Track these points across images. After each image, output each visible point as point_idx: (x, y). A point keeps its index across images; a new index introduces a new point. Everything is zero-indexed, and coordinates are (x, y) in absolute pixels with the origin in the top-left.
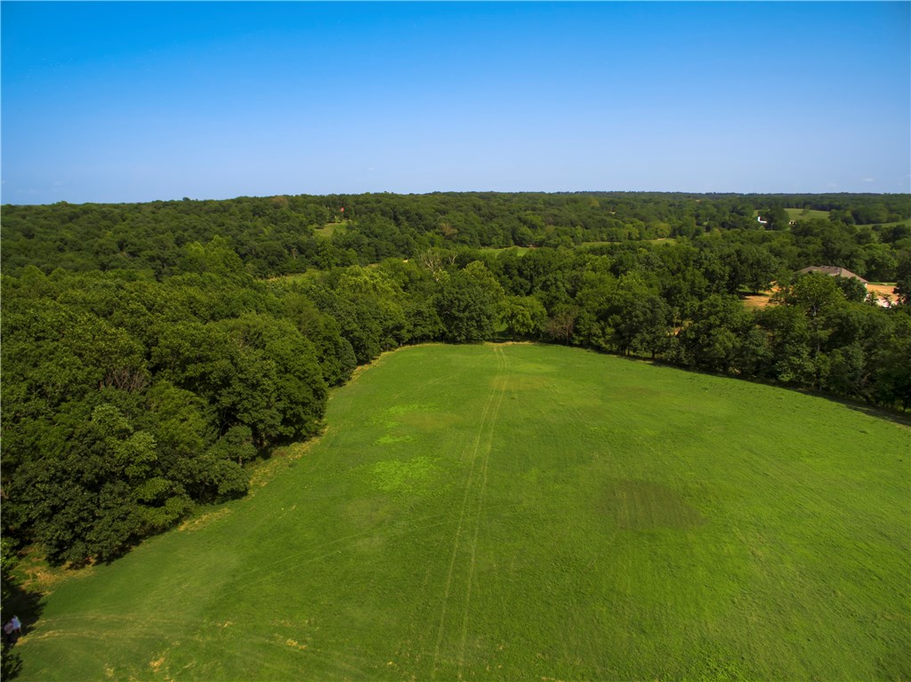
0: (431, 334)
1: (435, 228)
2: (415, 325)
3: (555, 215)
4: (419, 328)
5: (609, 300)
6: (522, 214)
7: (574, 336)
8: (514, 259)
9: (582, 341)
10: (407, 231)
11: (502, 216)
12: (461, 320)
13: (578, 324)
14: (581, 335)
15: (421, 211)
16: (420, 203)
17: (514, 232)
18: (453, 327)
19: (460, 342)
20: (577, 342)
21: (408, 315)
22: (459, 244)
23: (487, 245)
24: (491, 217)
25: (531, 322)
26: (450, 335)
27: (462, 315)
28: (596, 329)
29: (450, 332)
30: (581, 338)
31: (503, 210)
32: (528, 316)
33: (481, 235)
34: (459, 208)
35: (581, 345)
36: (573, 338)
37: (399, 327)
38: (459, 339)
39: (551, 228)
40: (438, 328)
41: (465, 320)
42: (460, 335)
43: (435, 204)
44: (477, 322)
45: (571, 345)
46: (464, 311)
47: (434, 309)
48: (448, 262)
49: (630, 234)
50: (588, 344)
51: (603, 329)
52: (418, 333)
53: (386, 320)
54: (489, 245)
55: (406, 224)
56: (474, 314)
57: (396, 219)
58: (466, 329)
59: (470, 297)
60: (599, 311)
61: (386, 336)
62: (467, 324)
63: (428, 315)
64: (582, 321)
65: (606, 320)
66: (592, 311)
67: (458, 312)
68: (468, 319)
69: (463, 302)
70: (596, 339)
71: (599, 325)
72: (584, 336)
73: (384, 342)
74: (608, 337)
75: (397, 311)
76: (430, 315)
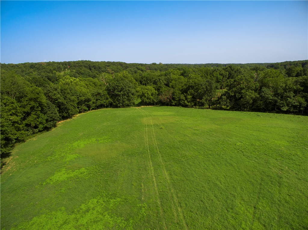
0: (105, 104)
1: (106, 71)
2: (97, 100)
3: (149, 67)
4: (99, 101)
5: (186, 85)
7: (172, 101)
9: (176, 103)
10: (95, 72)
12: (119, 95)
13: (174, 95)
14: (175, 101)
15: (100, 66)
18: (115, 100)
19: (120, 107)
20: (174, 104)
21: (93, 95)
25: (151, 97)
26: (114, 104)
27: (119, 93)
28: (182, 97)
29: (115, 102)
30: (176, 102)
32: (150, 94)
35: (176, 105)
36: (172, 102)
37: (89, 100)
38: (119, 105)
40: (108, 101)
41: (121, 96)
42: (119, 104)
44: (127, 97)
45: (171, 105)
46: (120, 92)
47: (106, 92)
50: (180, 104)
51: (185, 97)
52: (99, 103)
53: (80, 97)
55: (94, 70)
56: (125, 92)
57: (90, 69)
58: (122, 100)
59: (123, 85)
60: (182, 90)
61: (81, 105)
62: (123, 98)
63: (103, 95)
64: (176, 94)
65: (186, 92)
66: (179, 89)
67: (118, 92)
68: (122, 95)
69: (120, 87)
70: (183, 101)
71: (183, 95)
72: (177, 101)
73: (81, 108)
74: (189, 100)
75: (86, 92)
76: (104, 95)
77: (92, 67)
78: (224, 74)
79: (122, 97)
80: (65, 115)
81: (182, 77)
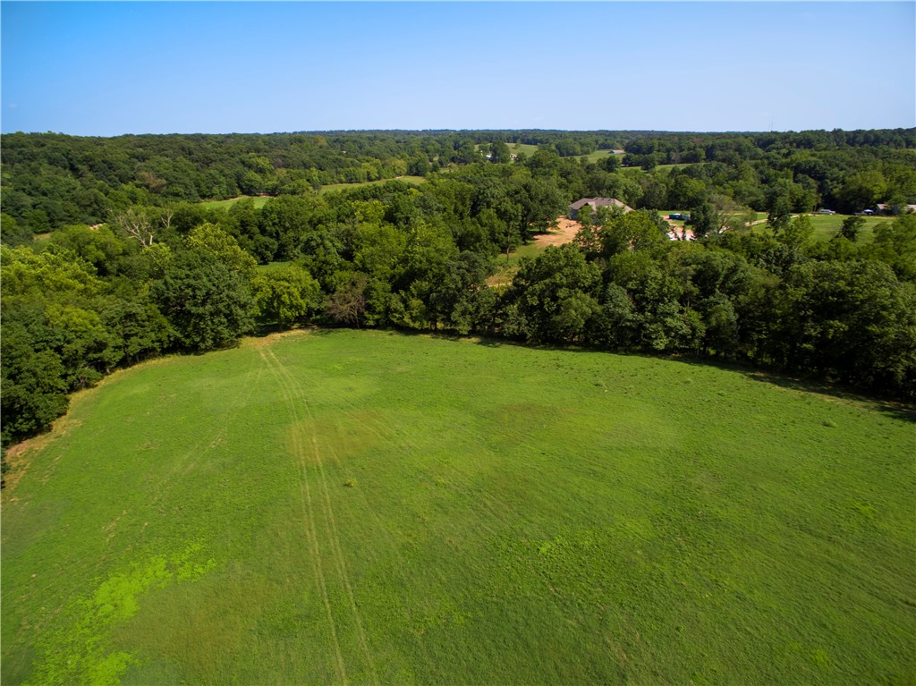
0: (156, 345)
1: (134, 178)
2: (127, 337)
3: (284, 156)
4: (134, 339)
5: (403, 261)
6: (245, 157)
7: (366, 314)
8: (251, 213)
9: (377, 321)
10: (94, 186)
11: (220, 160)
12: (201, 317)
13: (371, 298)
14: (375, 313)
15: (109, 157)
16: (106, 147)
17: (239, 178)
18: (190, 329)
19: (207, 350)
20: (371, 323)
21: (109, 323)
22: (171, 198)
23: (209, 197)
24: (207, 162)
25: (301, 301)
27: (201, 310)
28: (395, 302)
29: (187, 337)
30: (376, 317)
31: (221, 153)
32: (297, 294)
33: (198, 185)
34: (161, 152)
35: (377, 326)
36: (366, 318)
37: (101, 346)
38: (202, 346)
39: (282, 172)
40: (165, 334)
41: (208, 317)
42: (203, 340)
43: (128, 148)
44: (227, 316)
45: (364, 327)
46: (203, 303)
47: (154, 307)
48: (161, 225)
49: (368, 173)
50: (387, 323)
51: (404, 301)
52: (134, 346)
54: (211, 196)
55: (90, 175)
56: (221, 306)
57: (73, 169)
58: (212, 330)
59: (210, 281)
60: (393, 276)
61: (75, 366)
62: (213, 322)
63: (145, 317)
64: (374, 294)
65: (407, 290)
66: (383, 278)
67: (195, 306)
68: (212, 314)
69: (200, 289)
70: (397, 315)
71: (398, 297)
72: (379, 313)
73: (74, 377)
74: (415, 313)
75: (87, 322)
76: (148, 316)
77: (80, 162)
78: (512, 211)
79: (212, 320)
80: (25, 427)
81: (389, 229)
